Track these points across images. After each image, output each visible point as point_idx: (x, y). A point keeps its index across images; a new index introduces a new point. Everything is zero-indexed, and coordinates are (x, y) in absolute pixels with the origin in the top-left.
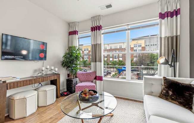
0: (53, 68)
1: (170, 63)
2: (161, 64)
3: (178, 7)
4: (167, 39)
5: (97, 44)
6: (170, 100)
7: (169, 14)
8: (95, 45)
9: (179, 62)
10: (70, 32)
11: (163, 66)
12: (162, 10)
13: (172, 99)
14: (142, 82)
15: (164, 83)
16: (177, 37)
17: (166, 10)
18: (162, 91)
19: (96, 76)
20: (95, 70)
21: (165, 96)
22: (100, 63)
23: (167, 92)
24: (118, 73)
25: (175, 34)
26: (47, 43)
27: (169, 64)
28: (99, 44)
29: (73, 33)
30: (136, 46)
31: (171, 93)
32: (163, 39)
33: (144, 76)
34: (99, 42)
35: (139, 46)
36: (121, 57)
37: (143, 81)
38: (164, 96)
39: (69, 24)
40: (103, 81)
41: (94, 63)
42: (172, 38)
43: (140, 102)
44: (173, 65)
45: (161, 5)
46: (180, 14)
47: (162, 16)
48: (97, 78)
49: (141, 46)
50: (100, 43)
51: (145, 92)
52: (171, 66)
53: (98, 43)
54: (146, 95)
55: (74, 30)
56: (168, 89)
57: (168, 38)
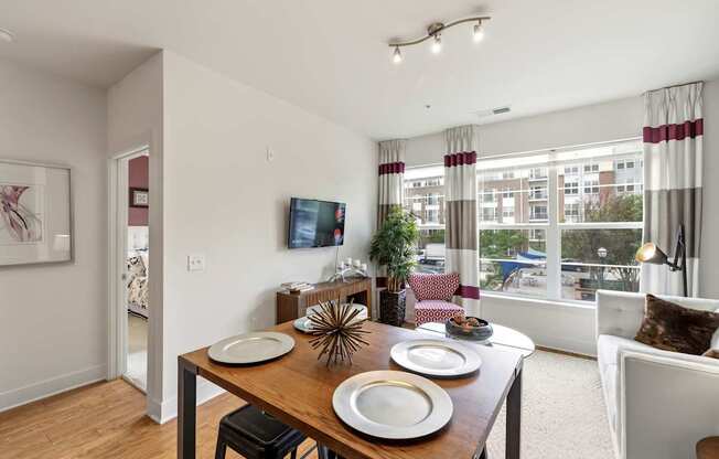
0: (358, 263)
1: (671, 260)
2: (647, 261)
3: (698, 116)
4: (665, 196)
5: (462, 202)
6: (660, 345)
7: (672, 132)
8: (456, 203)
9: (699, 257)
10: (383, 166)
11: (654, 267)
12: (651, 118)
13: (664, 343)
14: (593, 306)
15: (649, 308)
16: (693, 191)
17: (662, 122)
18: (643, 326)
19: (460, 286)
20: (456, 270)
21: (650, 336)
22: (471, 251)
23: (654, 328)
24: (501, 275)
25: (687, 186)
26: (345, 205)
27: (669, 264)
28: (468, 201)
29: (391, 168)
30: (575, 170)
31: (661, 329)
32: (655, 197)
33: (600, 291)
34: (468, 196)
35: (587, 168)
36: (511, 214)
37: (596, 303)
38: (646, 337)
39: (381, 146)
40: (478, 301)
41: (455, 250)
42: (681, 193)
43: (590, 358)
44: (679, 264)
45: (650, 106)
46: (702, 134)
47: (651, 135)
48: (464, 291)
49: (595, 168)
50: (471, 199)
51: (600, 328)
52: (675, 267)
53: (465, 198)
54: (602, 337)
55: (395, 161)
56: (657, 321)
57: (669, 193)
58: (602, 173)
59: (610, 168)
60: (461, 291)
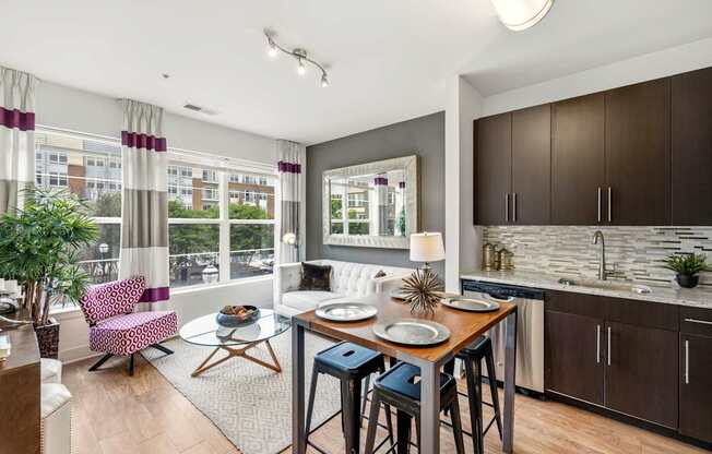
3: (299, 162)
16: (298, 204)
17: (287, 160)
28: (156, 192)
40: (168, 301)
46: (300, 173)
53: (153, 188)
58: (70, 166)
59: (80, 163)
60: (148, 296)
